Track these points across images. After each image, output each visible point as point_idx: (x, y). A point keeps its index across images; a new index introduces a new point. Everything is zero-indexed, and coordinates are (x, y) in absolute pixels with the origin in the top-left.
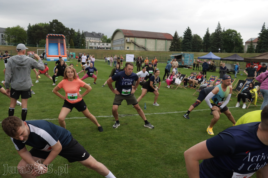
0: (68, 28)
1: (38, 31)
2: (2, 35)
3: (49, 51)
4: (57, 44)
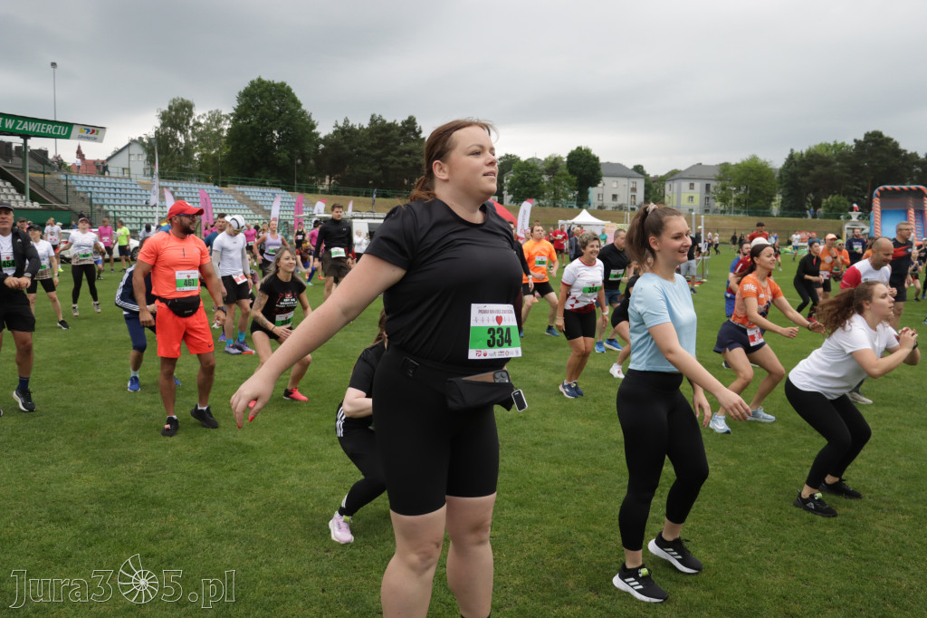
0: (915, 155)
1: (819, 169)
2: (708, 186)
3: (881, 230)
4: (906, 212)
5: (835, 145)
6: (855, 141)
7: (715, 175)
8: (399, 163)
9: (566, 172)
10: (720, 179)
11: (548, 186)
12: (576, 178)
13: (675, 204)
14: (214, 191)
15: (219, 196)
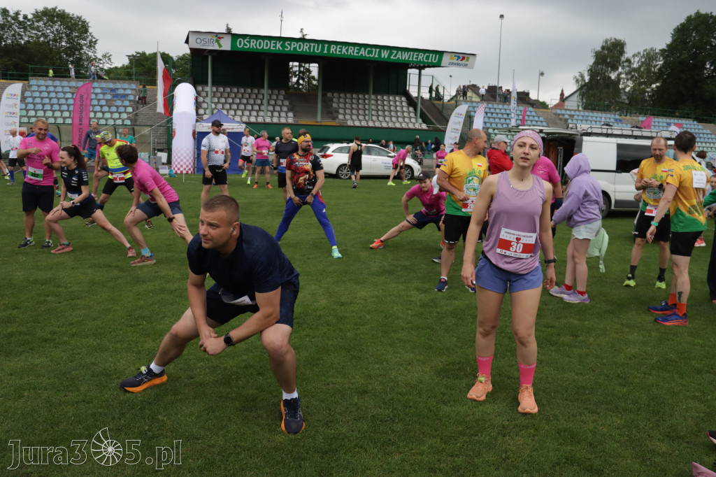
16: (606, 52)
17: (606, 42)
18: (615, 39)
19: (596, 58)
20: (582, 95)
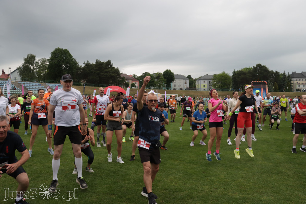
0: (273, 71)
1: (242, 76)
2: (210, 82)
5: (249, 68)
6: (253, 67)
7: (211, 78)
8: (105, 75)
9: (163, 78)
10: (213, 79)
11: (157, 82)
12: (166, 80)
13: (199, 88)
14: (38, 85)
15: (39, 86)
16: (29, 59)
17: (28, 55)
18: (32, 54)
19: (25, 61)
20: (21, 74)
